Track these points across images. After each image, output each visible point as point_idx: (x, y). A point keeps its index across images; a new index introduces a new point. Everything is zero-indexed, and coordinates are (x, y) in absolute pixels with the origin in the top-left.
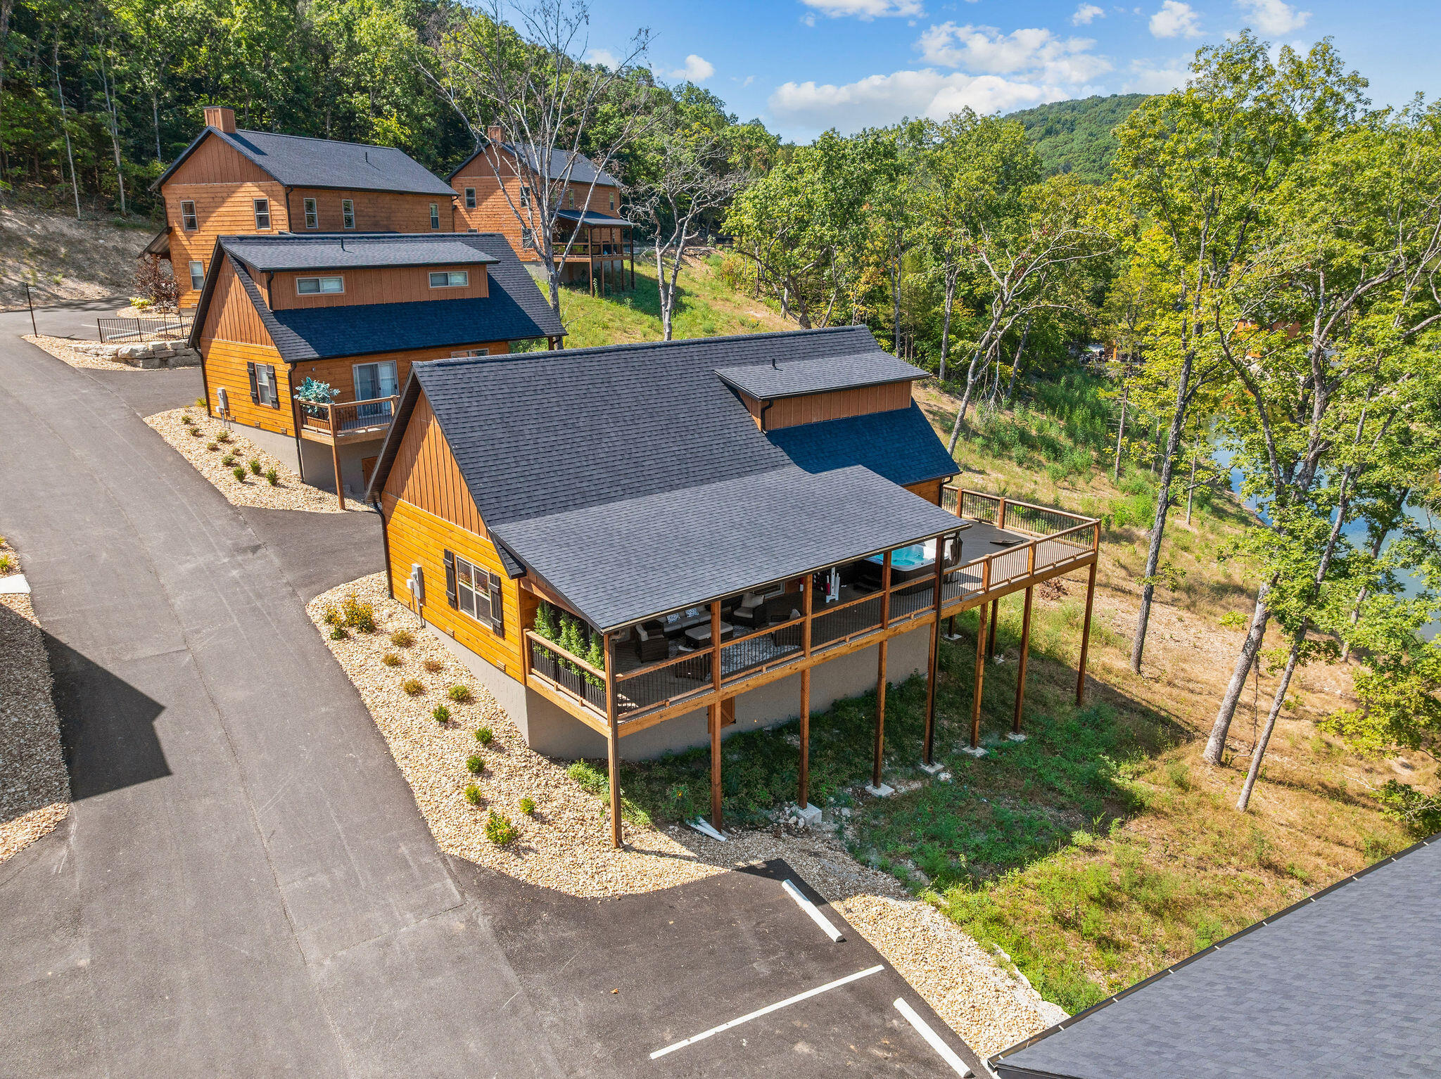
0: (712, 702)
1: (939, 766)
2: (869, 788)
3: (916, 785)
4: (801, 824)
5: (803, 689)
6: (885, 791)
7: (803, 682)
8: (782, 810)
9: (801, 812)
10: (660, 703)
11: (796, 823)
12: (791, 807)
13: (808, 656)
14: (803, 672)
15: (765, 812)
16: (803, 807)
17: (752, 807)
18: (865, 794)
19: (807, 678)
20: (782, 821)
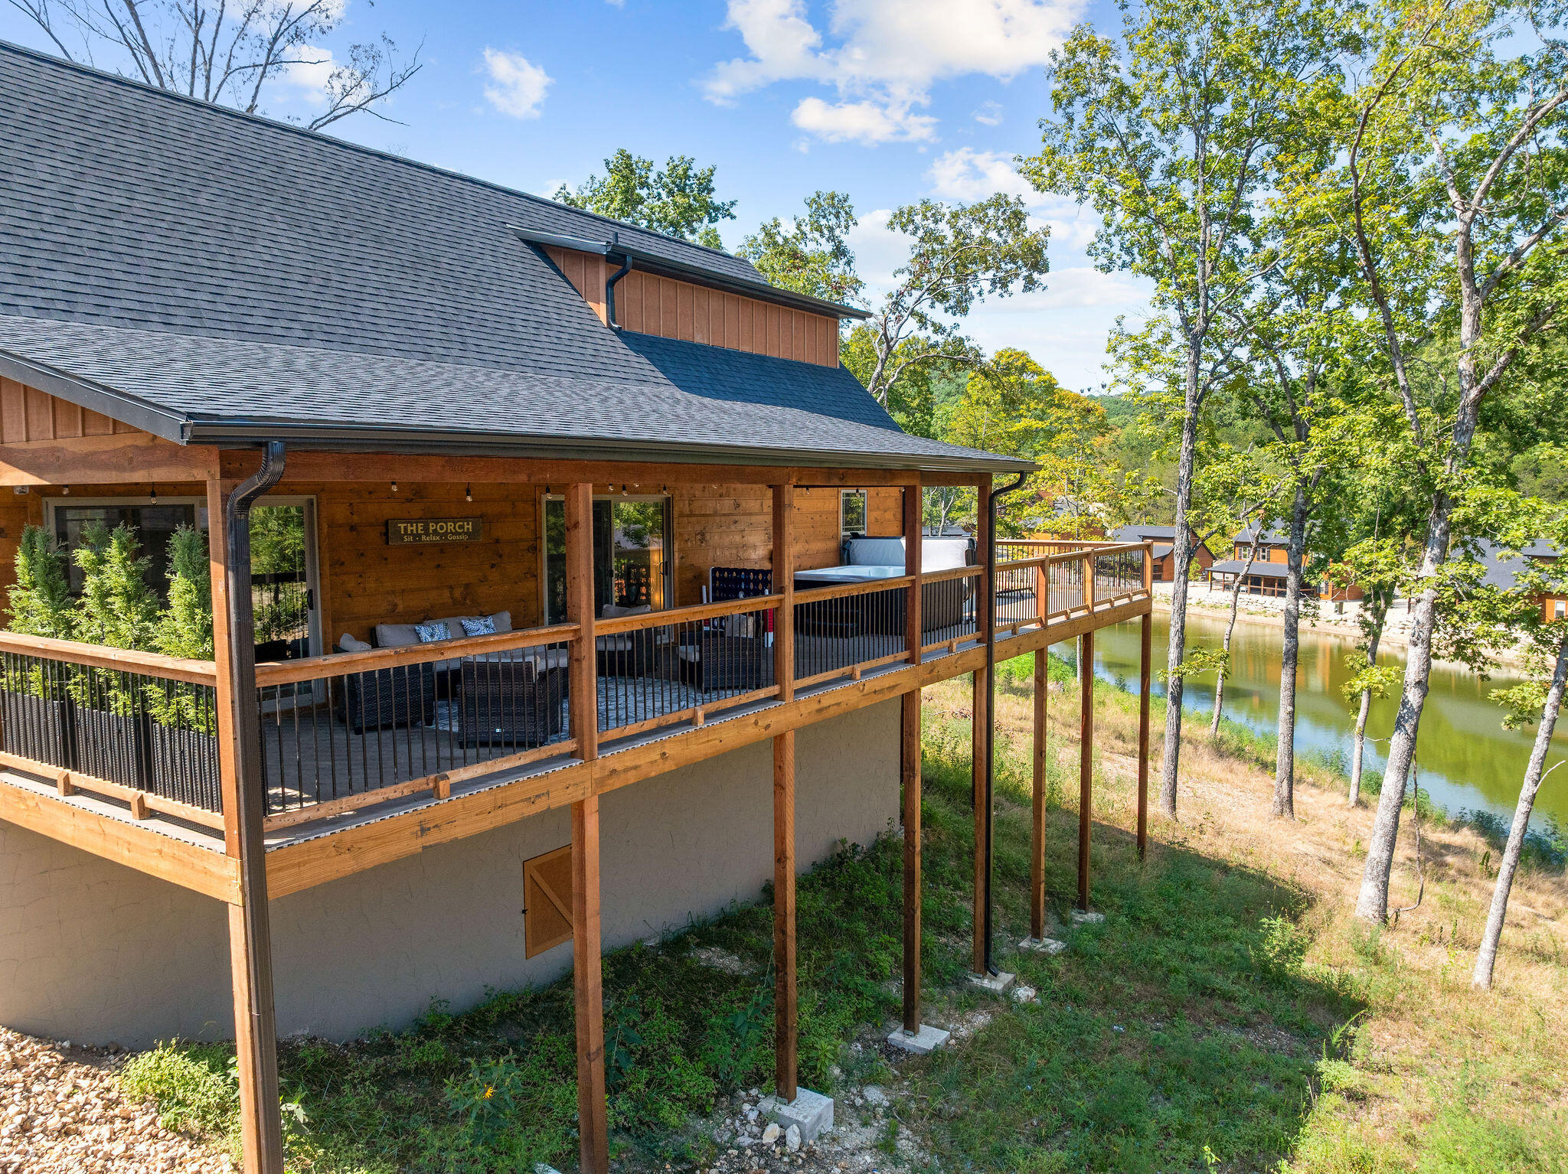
0: (575, 795)
1: (1006, 978)
2: (897, 1036)
3: (981, 1019)
4: (794, 1140)
5: (779, 786)
6: (928, 1038)
7: (779, 768)
8: (735, 1113)
9: (786, 1111)
10: (420, 784)
11: (781, 1141)
12: (755, 1102)
13: (789, 698)
14: (779, 739)
15: (700, 1124)
16: (787, 1097)
17: (671, 1115)
18: (892, 1052)
19: (790, 755)
20: (744, 1140)
